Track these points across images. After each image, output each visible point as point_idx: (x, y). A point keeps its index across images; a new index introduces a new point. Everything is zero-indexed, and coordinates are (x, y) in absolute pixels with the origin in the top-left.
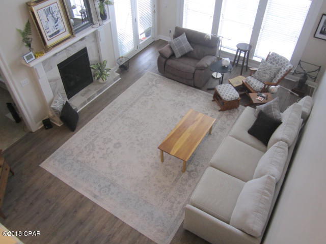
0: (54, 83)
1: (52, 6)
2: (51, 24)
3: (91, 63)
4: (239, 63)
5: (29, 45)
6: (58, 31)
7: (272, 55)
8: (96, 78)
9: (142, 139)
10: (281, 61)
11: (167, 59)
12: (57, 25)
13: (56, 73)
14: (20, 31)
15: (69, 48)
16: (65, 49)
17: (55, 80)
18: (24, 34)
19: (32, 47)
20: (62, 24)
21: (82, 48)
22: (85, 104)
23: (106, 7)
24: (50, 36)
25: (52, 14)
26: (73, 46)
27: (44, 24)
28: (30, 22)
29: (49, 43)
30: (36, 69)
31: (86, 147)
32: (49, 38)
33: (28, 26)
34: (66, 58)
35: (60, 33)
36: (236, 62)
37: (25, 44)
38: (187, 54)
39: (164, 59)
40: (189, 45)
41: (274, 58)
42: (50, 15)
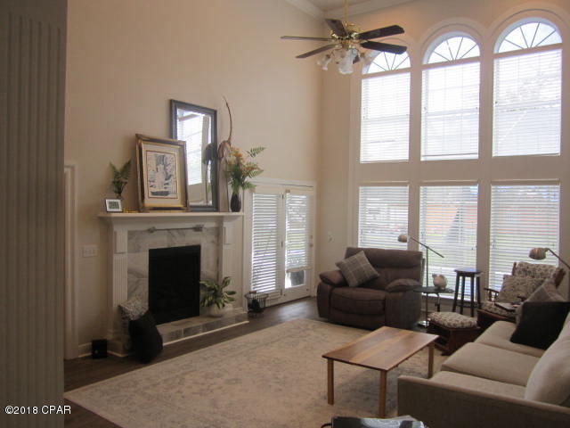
0: (136, 279)
1: (167, 156)
2: (160, 178)
3: (202, 276)
4: (465, 299)
5: (120, 192)
6: (167, 193)
7: (521, 265)
8: (206, 302)
9: (285, 377)
10: (540, 269)
11: (334, 285)
12: (167, 184)
13: (143, 264)
14: (114, 168)
15: (175, 233)
16: (168, 230)
17: (138, 275)
18: (116, 174)
19: (122, 194)
20: (174, 187)
21: (194, 244)
22: (177, 338)
23: (241, 190)
24: (153, 193)
25: (165, 165)
26: (180, 231)
27: (151, 173)
28: (132, 163)
29: (149, 202)
30: (116, 233)
31: (166, 381)
32: (150, 196)
33: (127, 166)
34: (165, 246)
35: (169, 196)
36: (459, 298)
37: (115, 189)
38: (368, 283)
39: (329, 287)
40: (371, 267)
41: (524, 270)
42: (161, 166)
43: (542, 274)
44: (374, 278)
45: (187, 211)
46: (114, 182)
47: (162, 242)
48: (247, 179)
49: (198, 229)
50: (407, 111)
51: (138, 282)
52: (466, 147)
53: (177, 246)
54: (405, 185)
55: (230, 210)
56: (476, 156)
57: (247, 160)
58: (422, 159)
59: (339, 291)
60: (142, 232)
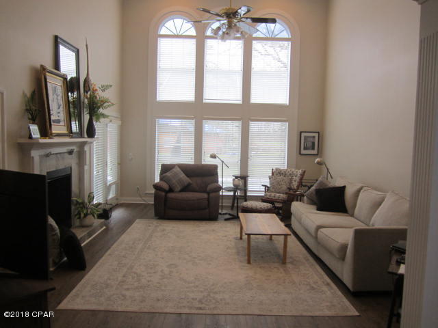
2: (55, 107)
6: (59, 121)
7: (277, 169)
11: (166, 192)
12: (59, 113)
14: (26, 95)
16: (56, 154)
20: (63, 116)
21: (69, 166)
25: (57, 95)
26: (62, 155)
30: (33, 158)
34: (54, 169)
35: (61, 124)
38: (186, 188)
39: (164, 194)
40: (186, 177)
41: (279, 173)
43: (290, 174)
44: (189, 185)
45: (72, 137)
46: (27, 110)
48: (101, 110)
49: (71, 153)
50: (193, 66)
52: (233, 95)
53: (60, 168)
54: (192, 119)
55: (86, 136)
56: (240, 102)
57: (100, 95)
58: (204, 101)
59: (171, 195)
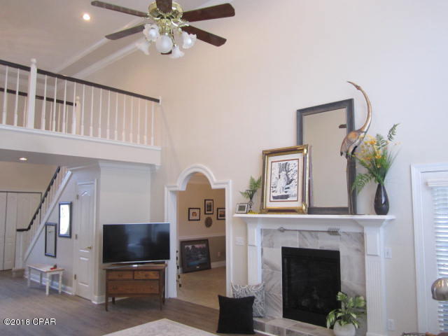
0: (270, 270)
1: (290, 162)
2: (282, 183)
3: (342, 287)
5: (251, 197)
12: (288, 188)
15: (307, 235)
16: (299, 231)
17: (273, 267)
20: (295, 189)
21: (330, 248)
24: (274, 197)
25: (288, 171)
26: (313, 233)
27: (274, 180)
32: (272, 200)
34: (298, 247)
35: (289, 199)
42: (284, 173)
47: (294, 242)
49: (334, 233)
51: (272, 273)
53: (309, 247)
55: (374, 212)
60: (274, 231)
